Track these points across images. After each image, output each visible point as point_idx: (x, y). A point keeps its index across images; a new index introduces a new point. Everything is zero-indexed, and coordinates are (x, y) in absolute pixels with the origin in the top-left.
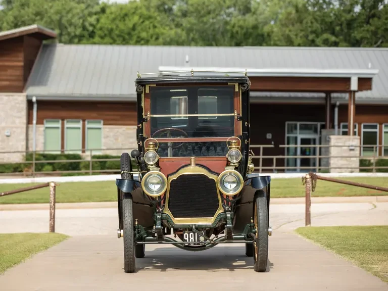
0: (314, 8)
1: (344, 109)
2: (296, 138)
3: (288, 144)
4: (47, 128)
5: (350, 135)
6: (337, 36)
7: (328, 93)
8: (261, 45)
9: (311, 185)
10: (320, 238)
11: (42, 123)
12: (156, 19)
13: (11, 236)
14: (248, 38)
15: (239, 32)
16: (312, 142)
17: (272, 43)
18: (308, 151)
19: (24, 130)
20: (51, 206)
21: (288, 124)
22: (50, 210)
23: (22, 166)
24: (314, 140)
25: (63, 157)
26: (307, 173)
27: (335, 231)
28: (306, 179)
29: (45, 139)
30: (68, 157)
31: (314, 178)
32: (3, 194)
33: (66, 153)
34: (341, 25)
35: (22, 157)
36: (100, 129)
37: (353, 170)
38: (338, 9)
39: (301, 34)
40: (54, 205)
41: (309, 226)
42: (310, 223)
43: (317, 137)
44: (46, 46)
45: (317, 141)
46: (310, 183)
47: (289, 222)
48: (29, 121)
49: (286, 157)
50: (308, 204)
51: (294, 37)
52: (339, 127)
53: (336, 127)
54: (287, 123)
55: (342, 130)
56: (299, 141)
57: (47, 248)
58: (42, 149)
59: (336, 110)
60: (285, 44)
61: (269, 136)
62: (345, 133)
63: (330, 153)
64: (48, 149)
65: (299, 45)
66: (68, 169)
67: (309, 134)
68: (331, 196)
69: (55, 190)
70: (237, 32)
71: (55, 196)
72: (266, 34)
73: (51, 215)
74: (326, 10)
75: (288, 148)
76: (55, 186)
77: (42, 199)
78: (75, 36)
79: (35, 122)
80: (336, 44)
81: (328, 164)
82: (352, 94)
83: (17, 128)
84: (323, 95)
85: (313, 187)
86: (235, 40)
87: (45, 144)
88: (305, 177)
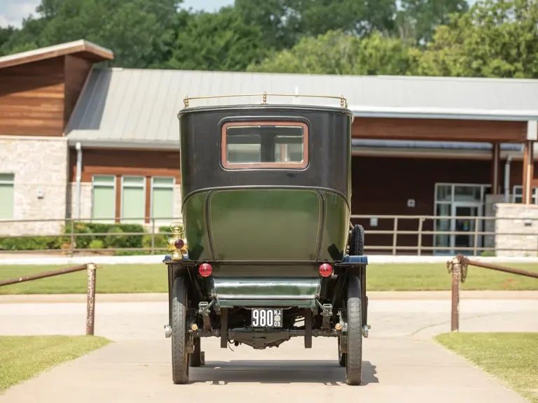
0: (480, 22)
1: (517, 166)
2: (450, 206)
3: (438, 214)
4: (96, 187)
5: (525, 203)
6: (511, 63)
7: (496, 143)
8: (404, 74)
9: (459, 273)
10: (466, 349)
11: (90, 181)
12: (257, 35)
13: (30, 339)
14: (386, 64)
15: (374, 55)
16: (472, 212)
17: (420, 70)
18: (466, 225)
19: (64, 190)
20: (89, 297)
21: (439, 187)
22: (88, 303)
23: (60, 240)
24: (476, 209)
25: (118, 229)
26: (455, 257)
27: (490, 340)
28: (453, 264)
29: (93, 202)
30: (125, 228)
31: (463, 263)
32: (21, 279)
33: (123, 222)
34: (518, 47)
35: (59, 228)
36: (171, 189)
37: (530, 252)
38: (514, 24)
39: (462, 59)
40: (94, 296)
41: (456, 331)
42: (457, 327)
43: (479, 205)
44: (97, 71)
45: (480, 211)
46: (459, 270)
47: (431, 326)
48: (71, 177)
49: (435, 233)
50: (455, 300)
51: (452, 63)
52: (511, 192)
53: (507, 192)
54: (437, 185)
55: (515, 196)
56: (454, 211)
57: (75, 357)
58: (89, 217)
59: (508, 167)
60: (437, 73)
61: (411, 203)
62: (519, 201)
63: (497, 228)
64: (96, 217)
65: (458, 75)
66: (123, 246)
67: (469, 200)
68: (493, 289)
69: (94, 275)
70: (371, 55)
71: (94, 284)
72: (411, 59)
73: (89, 310)
74: (497, 26)
75: (438, 221)
76: (95, 270)
77: (81, 287)
78: (143, 58)
79: (78, 177)
80: (509, 74)
81: (493, 244)
82: (530, 144)
83: (52, 186)
84: (489, 145)
85: (463, 277)
86: (367, 67)
87: (92, 210)
88: (452, 262)
